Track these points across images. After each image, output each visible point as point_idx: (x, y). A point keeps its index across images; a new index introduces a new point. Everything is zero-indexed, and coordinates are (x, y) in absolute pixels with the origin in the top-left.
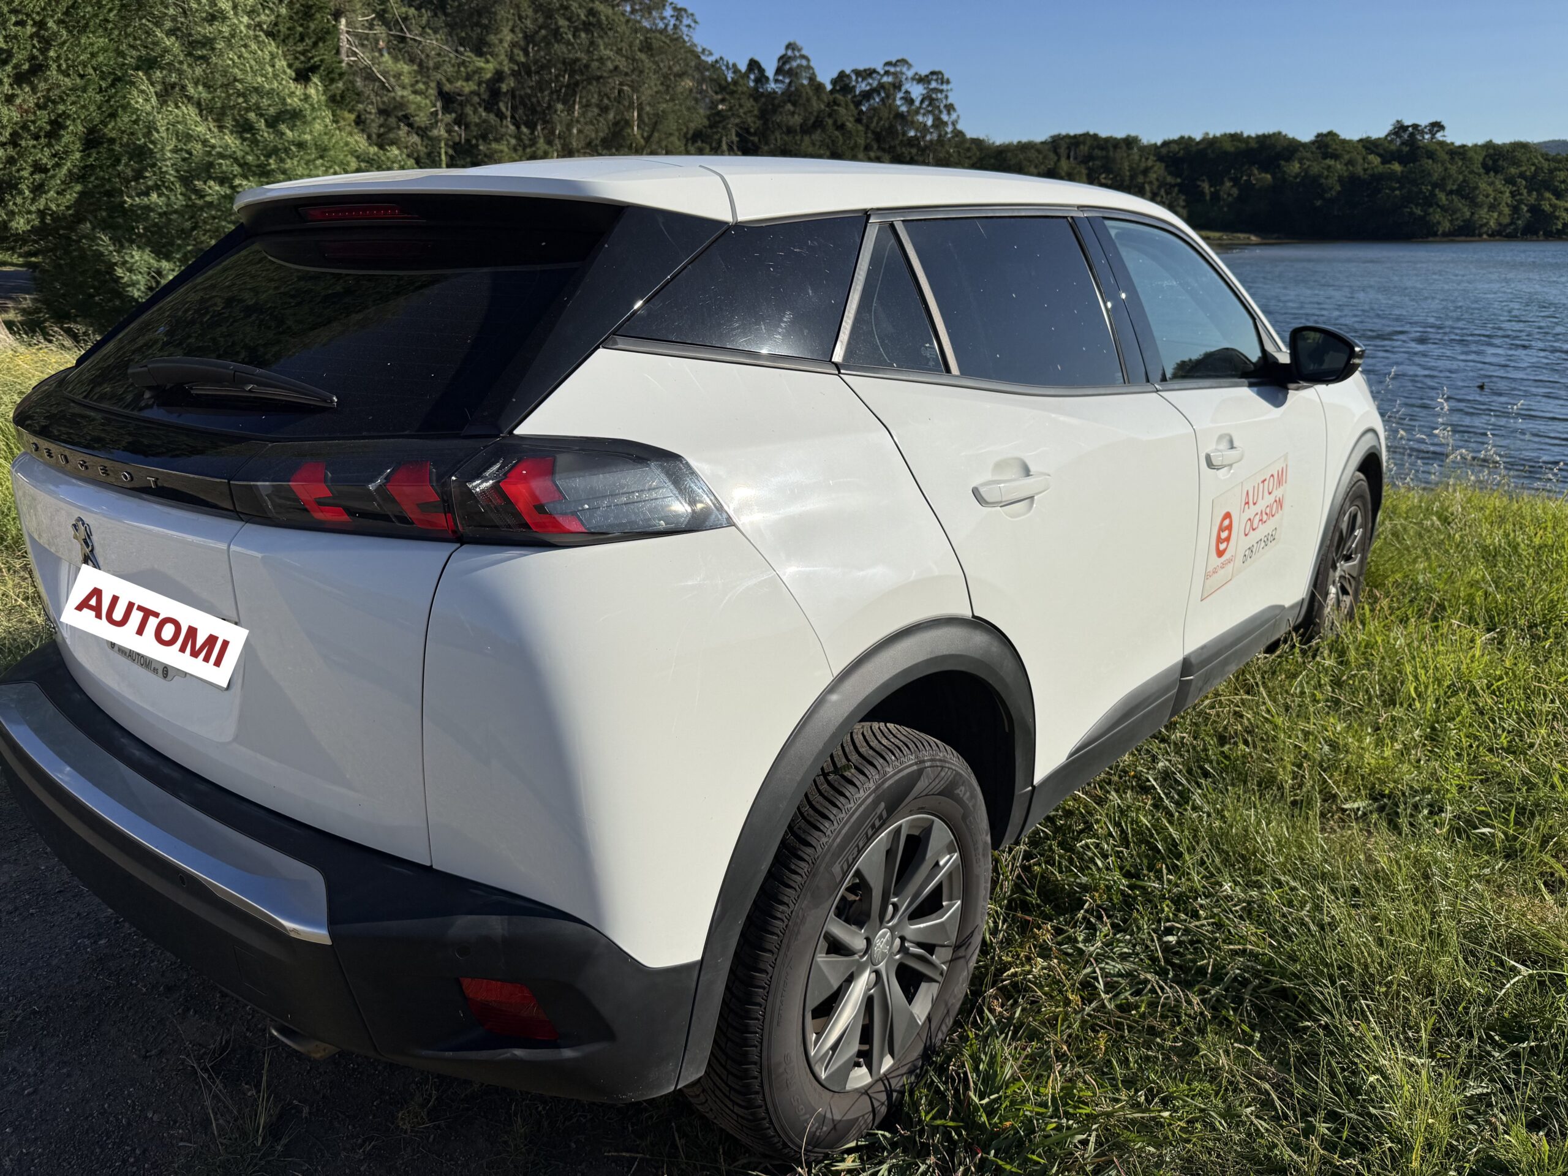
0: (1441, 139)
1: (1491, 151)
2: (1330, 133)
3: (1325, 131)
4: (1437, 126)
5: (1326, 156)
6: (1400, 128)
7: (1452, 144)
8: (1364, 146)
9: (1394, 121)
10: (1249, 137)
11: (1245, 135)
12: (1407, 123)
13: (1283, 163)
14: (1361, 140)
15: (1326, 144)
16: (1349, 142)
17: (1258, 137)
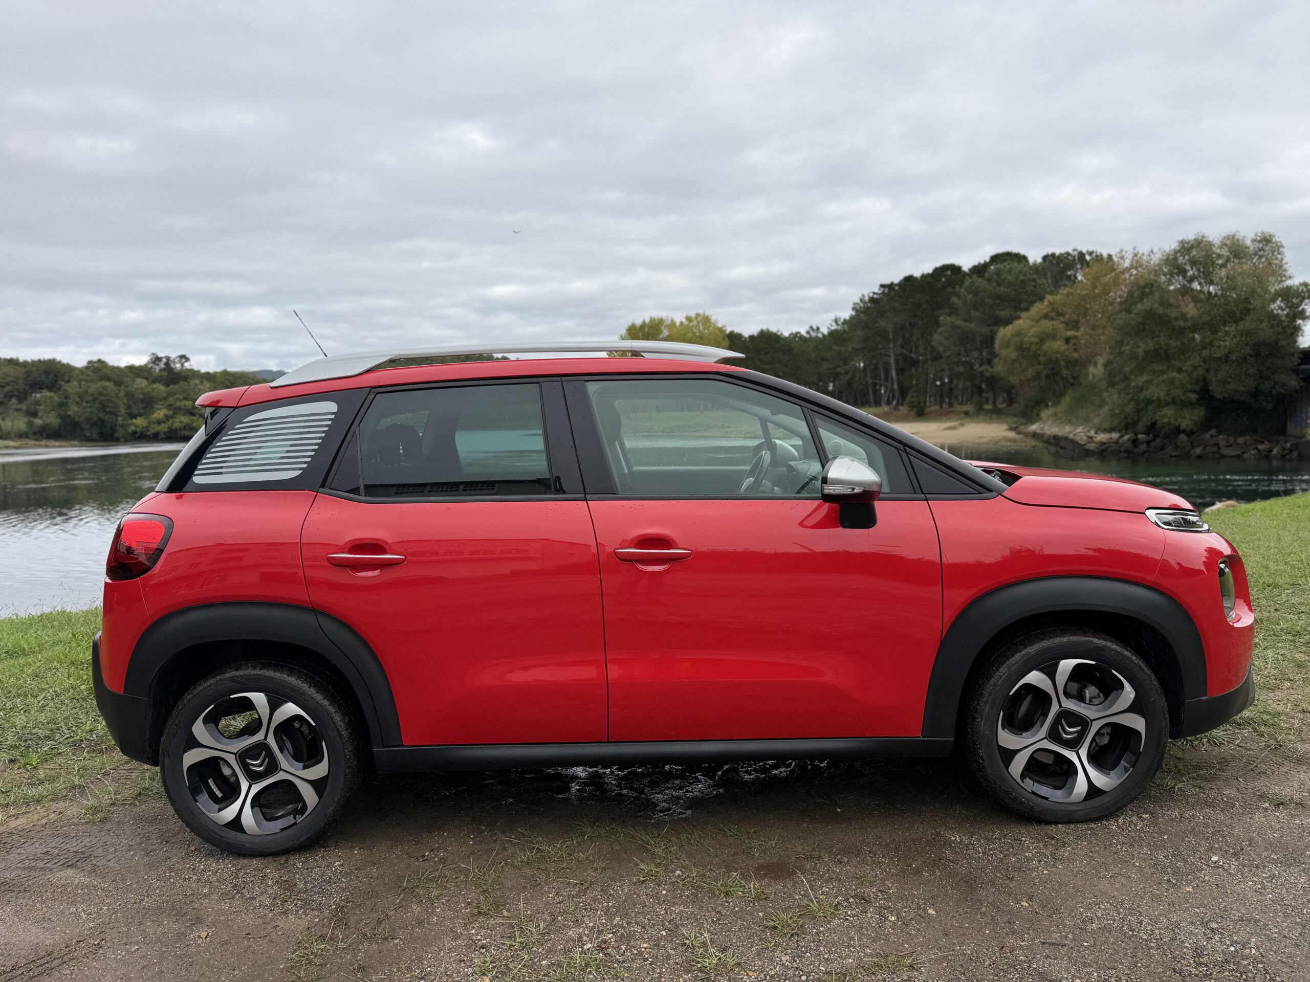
0: (189, 367)
1: (228, 377)
2: (100, 361)
3: (95, 359)
4: (184, 358)
5: (102, 378)
6: (157, 359)
7: (199, 371)
8: (130, 372)
9: (150, 353)
10: (25, 364)
11: (21, 360)
12: (161, 355)
13: (63, 383)
14: (127, 367)
15: (98, 369)
16: (118, 368)
17: (33, 362)
